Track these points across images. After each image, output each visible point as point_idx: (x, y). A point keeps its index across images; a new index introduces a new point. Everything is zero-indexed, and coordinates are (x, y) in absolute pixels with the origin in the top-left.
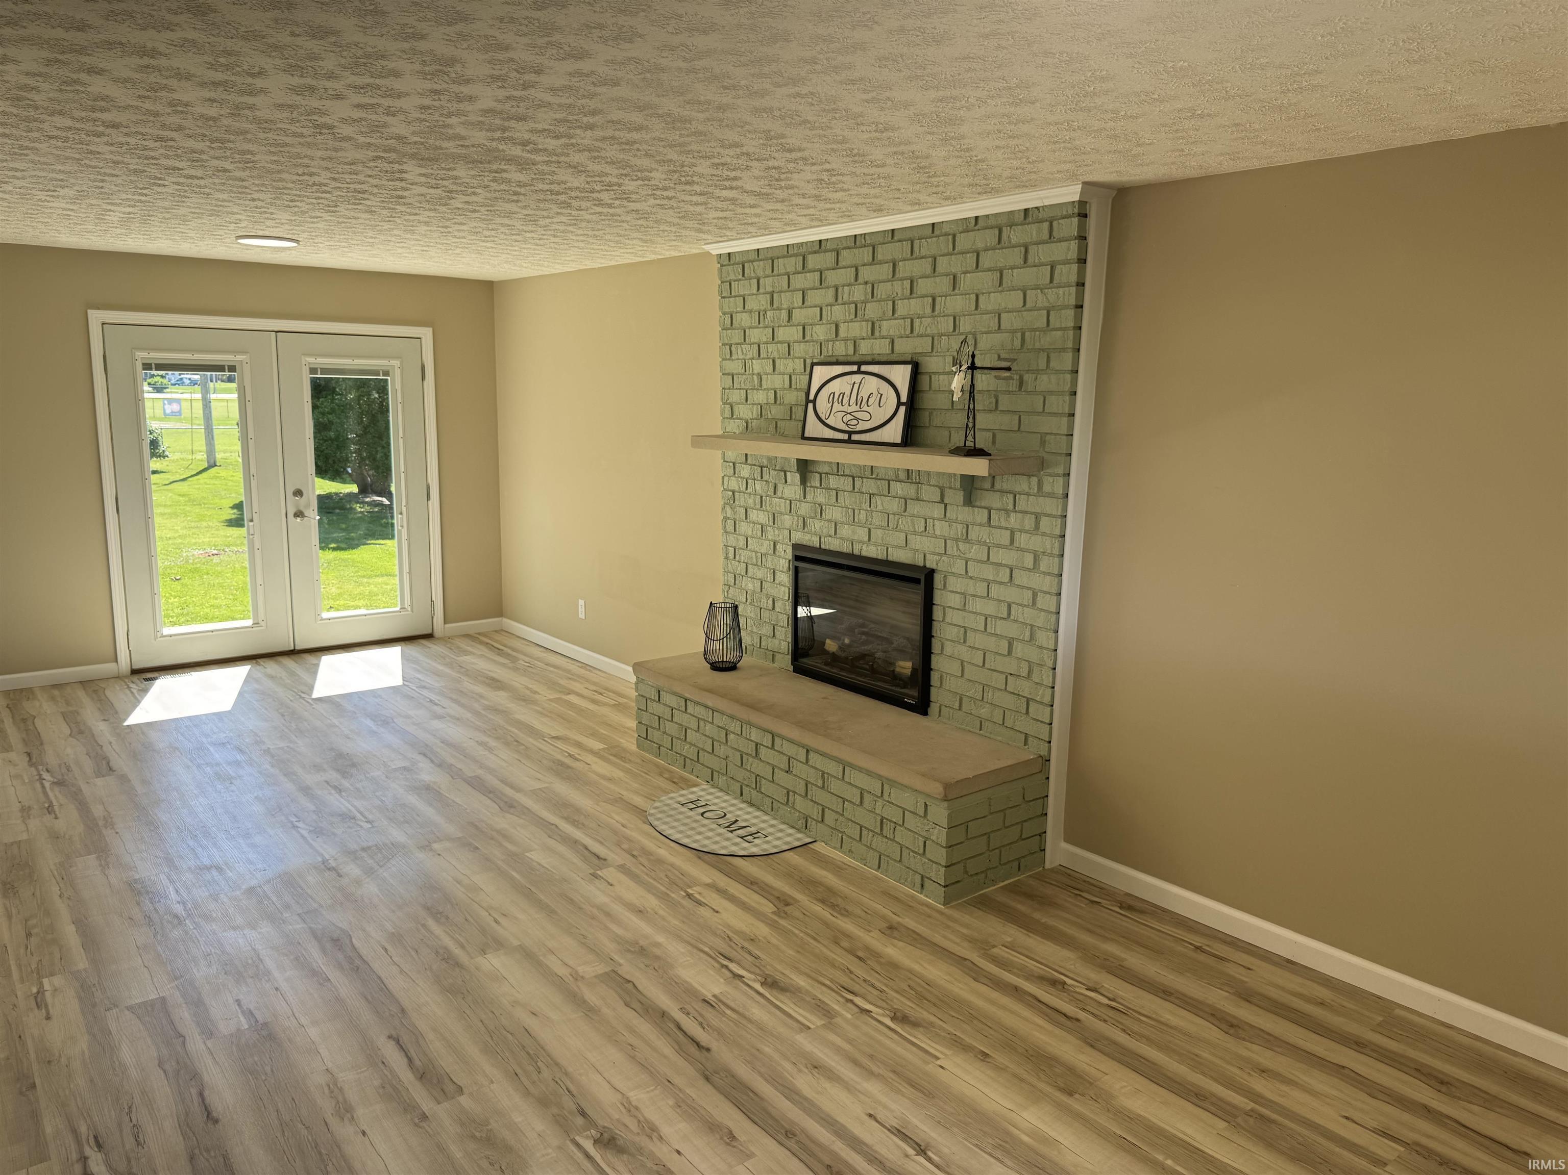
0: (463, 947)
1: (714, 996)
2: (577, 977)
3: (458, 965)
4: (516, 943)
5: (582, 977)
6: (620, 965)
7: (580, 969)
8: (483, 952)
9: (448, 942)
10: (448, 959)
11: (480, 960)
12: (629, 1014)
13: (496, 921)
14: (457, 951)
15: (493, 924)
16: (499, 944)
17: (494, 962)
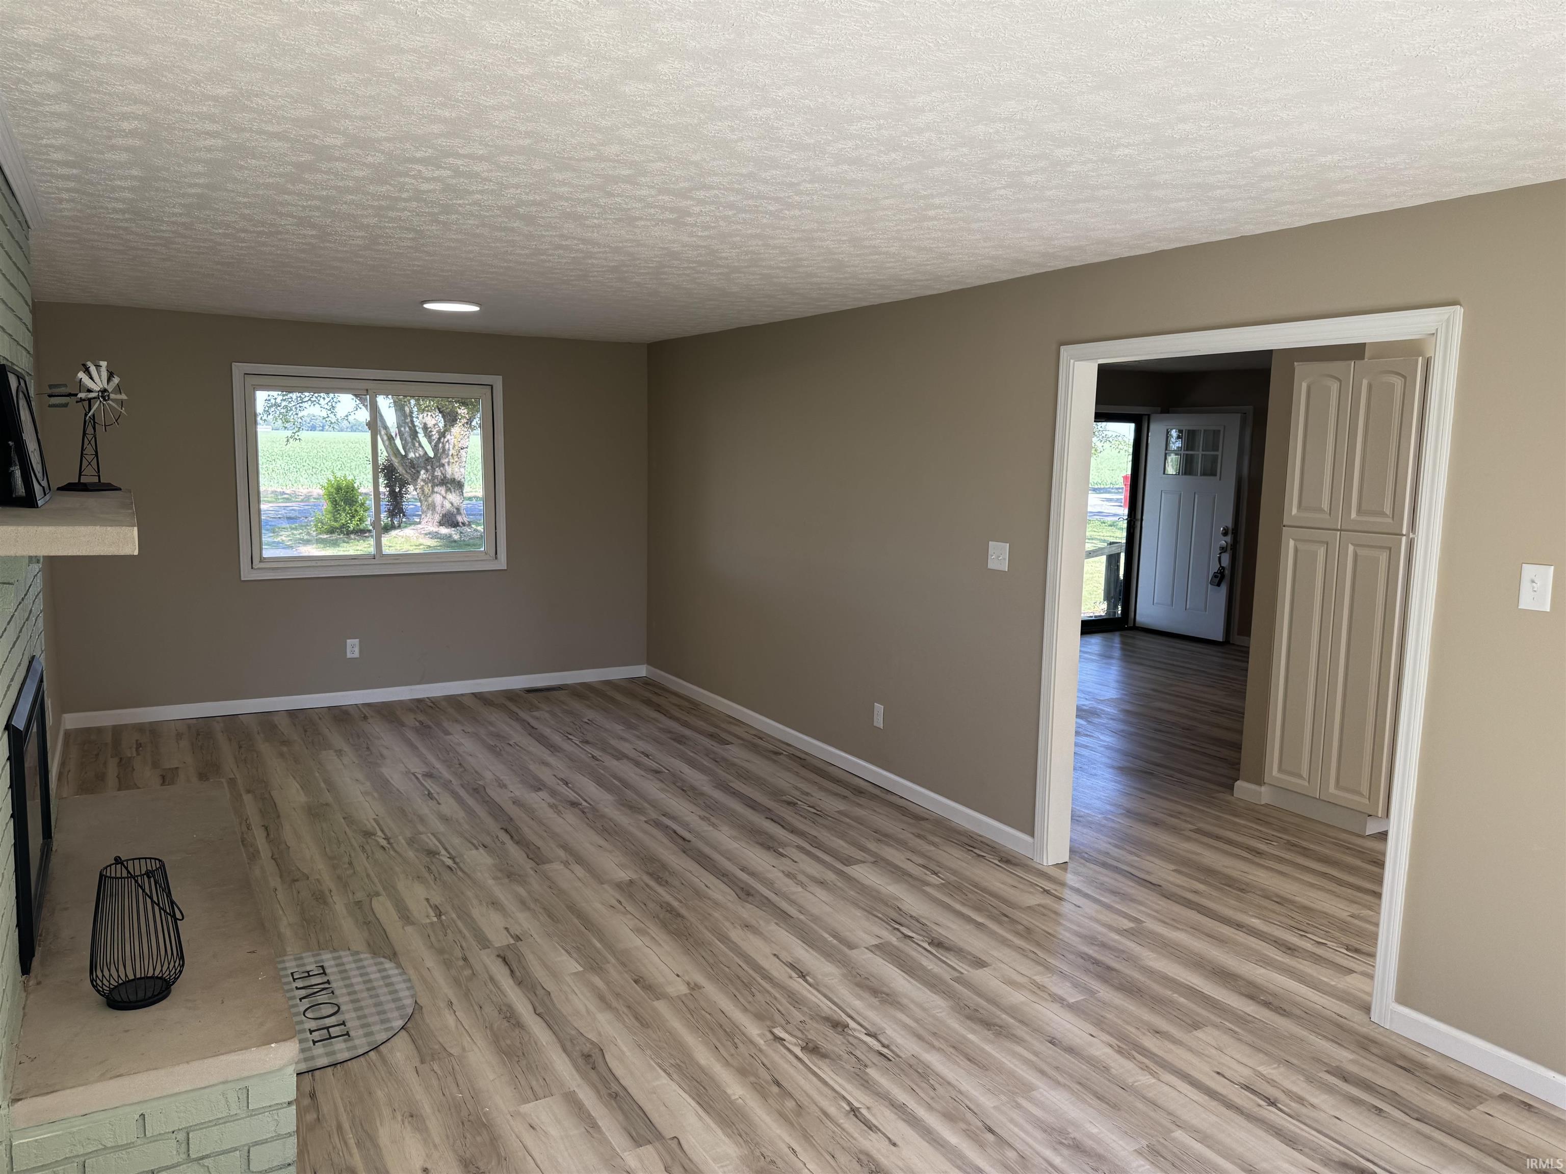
0: (647, 885)
1: (477, 849)
2: (566, 864)
3: (651, 875)
4: (605, 886)
5: (562, 862)
6: (531, 868)
7: (562, 867)
8: (631, 882)
9: (660, 890)
10: (659, 880)
11: (634, 876)
12: (539, 843)
13: (620, 902)
14: (652, 883)
15: (622, 900)
16: (619, 886)
17: (623, 875)
